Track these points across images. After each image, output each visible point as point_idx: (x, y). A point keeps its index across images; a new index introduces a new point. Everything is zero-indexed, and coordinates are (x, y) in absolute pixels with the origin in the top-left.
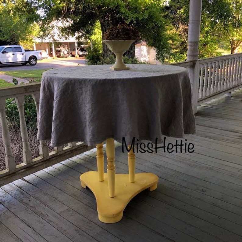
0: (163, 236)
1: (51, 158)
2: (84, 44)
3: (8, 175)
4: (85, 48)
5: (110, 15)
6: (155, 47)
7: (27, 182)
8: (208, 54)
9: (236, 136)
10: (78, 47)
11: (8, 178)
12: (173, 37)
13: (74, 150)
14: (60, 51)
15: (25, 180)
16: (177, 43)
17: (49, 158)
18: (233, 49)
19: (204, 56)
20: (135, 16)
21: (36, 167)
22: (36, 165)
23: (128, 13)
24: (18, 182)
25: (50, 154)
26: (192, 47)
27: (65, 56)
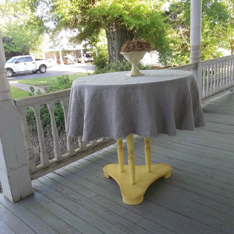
2: (89, 51)
3: (43, 169)
4: (90, 55)
5: (114, 24)
7: (58, 174)
10: (84, 53)
11: (43, 171)
12: (174, 41)
13: (95, 146)
14: (67, 59)
15: (56, 173)
16: (178, 46)
17: (75, 153)
19: (205, 56)
20: (138, 23)
21: (66, 161)
22: (65, 160)
23: (132, 20)
24: (50, 175)
25: (76, 150)
26: (195, 51)
27: (72, 63)
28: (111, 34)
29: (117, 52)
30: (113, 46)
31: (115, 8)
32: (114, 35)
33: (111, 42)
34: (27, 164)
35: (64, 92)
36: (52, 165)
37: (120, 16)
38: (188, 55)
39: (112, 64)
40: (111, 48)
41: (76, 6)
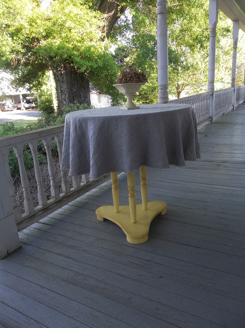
0: (189, 245)
1: (62, 199)
2: (29, 96)
3: (29, 218)
4: (31, 100)
5: (62, 65)
6: (110, 95)
7: (43, 223)
8: (157, 99)
9: (214, 165)
10: (23, 99)
11: (30, 220)
13: (79, 190)
15: (40, 223)
17: (60, 199)
18: (179, 93)
19: (153, 101)
20: (89, 65)
21: (52, 208)
22: (51, 207)
23: (82, 62)
24: (35, 225)
25: (61, 195)
26: (163, 91)
27: (10, 109)
28: (59, 77)
29: (67, 96)
30: (62, 89)
31: (63, 48)
32: (63, 77)
33: (60, 85)
34: (13, 213)
35: (48, 130)
36: (37, 213)
37: (70, 57)
38: (137, 100)
39: (64, 108)
40: (59, 91)
41: (18, 44)
